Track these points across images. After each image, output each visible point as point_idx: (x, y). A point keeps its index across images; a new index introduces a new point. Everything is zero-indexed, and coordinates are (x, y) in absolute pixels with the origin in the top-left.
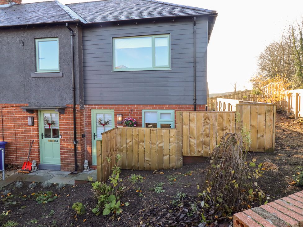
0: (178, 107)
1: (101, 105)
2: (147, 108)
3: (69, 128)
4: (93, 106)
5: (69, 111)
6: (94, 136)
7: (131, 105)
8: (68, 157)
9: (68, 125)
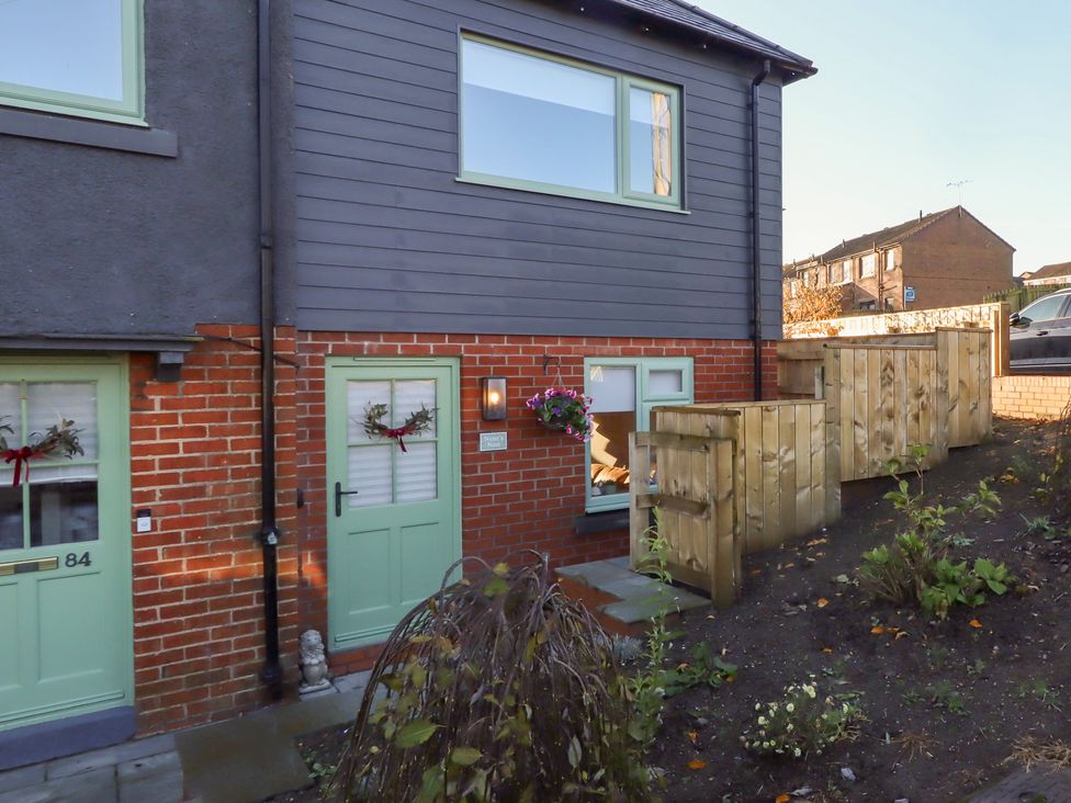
0: (705, 348)
1: (390, 335)
2: (605, 352)
3: (217, 461)
4: (347, 342)
5: (220, 360)
6: (339, 494)
7: (539, 338)
8: (203, 636)
9: (208, 446)
